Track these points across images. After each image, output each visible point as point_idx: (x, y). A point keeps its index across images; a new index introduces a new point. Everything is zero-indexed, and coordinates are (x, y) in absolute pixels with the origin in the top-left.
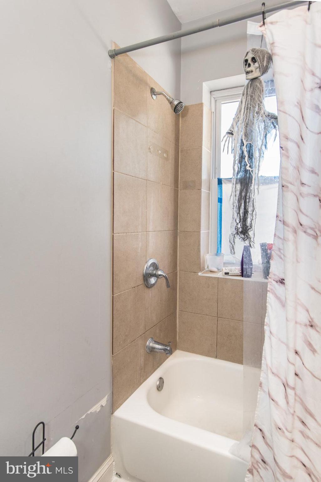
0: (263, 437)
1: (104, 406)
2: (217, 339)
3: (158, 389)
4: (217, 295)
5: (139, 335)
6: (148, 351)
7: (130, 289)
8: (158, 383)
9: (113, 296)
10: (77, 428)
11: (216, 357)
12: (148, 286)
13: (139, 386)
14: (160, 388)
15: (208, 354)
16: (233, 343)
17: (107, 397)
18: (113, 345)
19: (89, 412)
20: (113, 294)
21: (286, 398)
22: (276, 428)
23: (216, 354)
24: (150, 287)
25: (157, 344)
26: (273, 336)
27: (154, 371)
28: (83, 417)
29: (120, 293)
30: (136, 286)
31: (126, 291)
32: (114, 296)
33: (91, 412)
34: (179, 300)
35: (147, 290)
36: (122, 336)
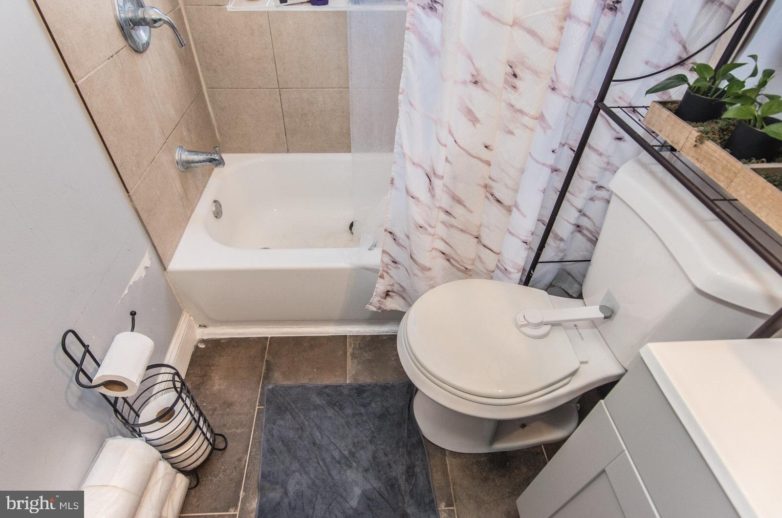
0: (394, 239)
1: (148, 266)
2: (284, 124)
3: (216, 217)
4: (271, 47)
5: (159, 149)
6: (182, 169)
7: (105, 63)
8: (214, 209)
9: (76, 86)
10: (133, 314)
11: (288, 151)
12: (138, 50)
13: (187, 223)
14: (218, 214)
15: (274, 149)
16: (310, 126)
17: (147, 253)
18: (123, 178)
19: (131, 283)
20: (74, 82)
21: (430, 191)
22: (417, 228)
23: (287, 147)
24: (142, 50)
25: (195, 155)
26: (415, 110)
27: (201, 194)
28: (126, 291)
29: (86, 74)
30: (114, 52)
31: (98, 68)
32: (78, 84)
33: (134, 282)
34: (201, 68)
35: (138, 58)
36: (130, 158)
